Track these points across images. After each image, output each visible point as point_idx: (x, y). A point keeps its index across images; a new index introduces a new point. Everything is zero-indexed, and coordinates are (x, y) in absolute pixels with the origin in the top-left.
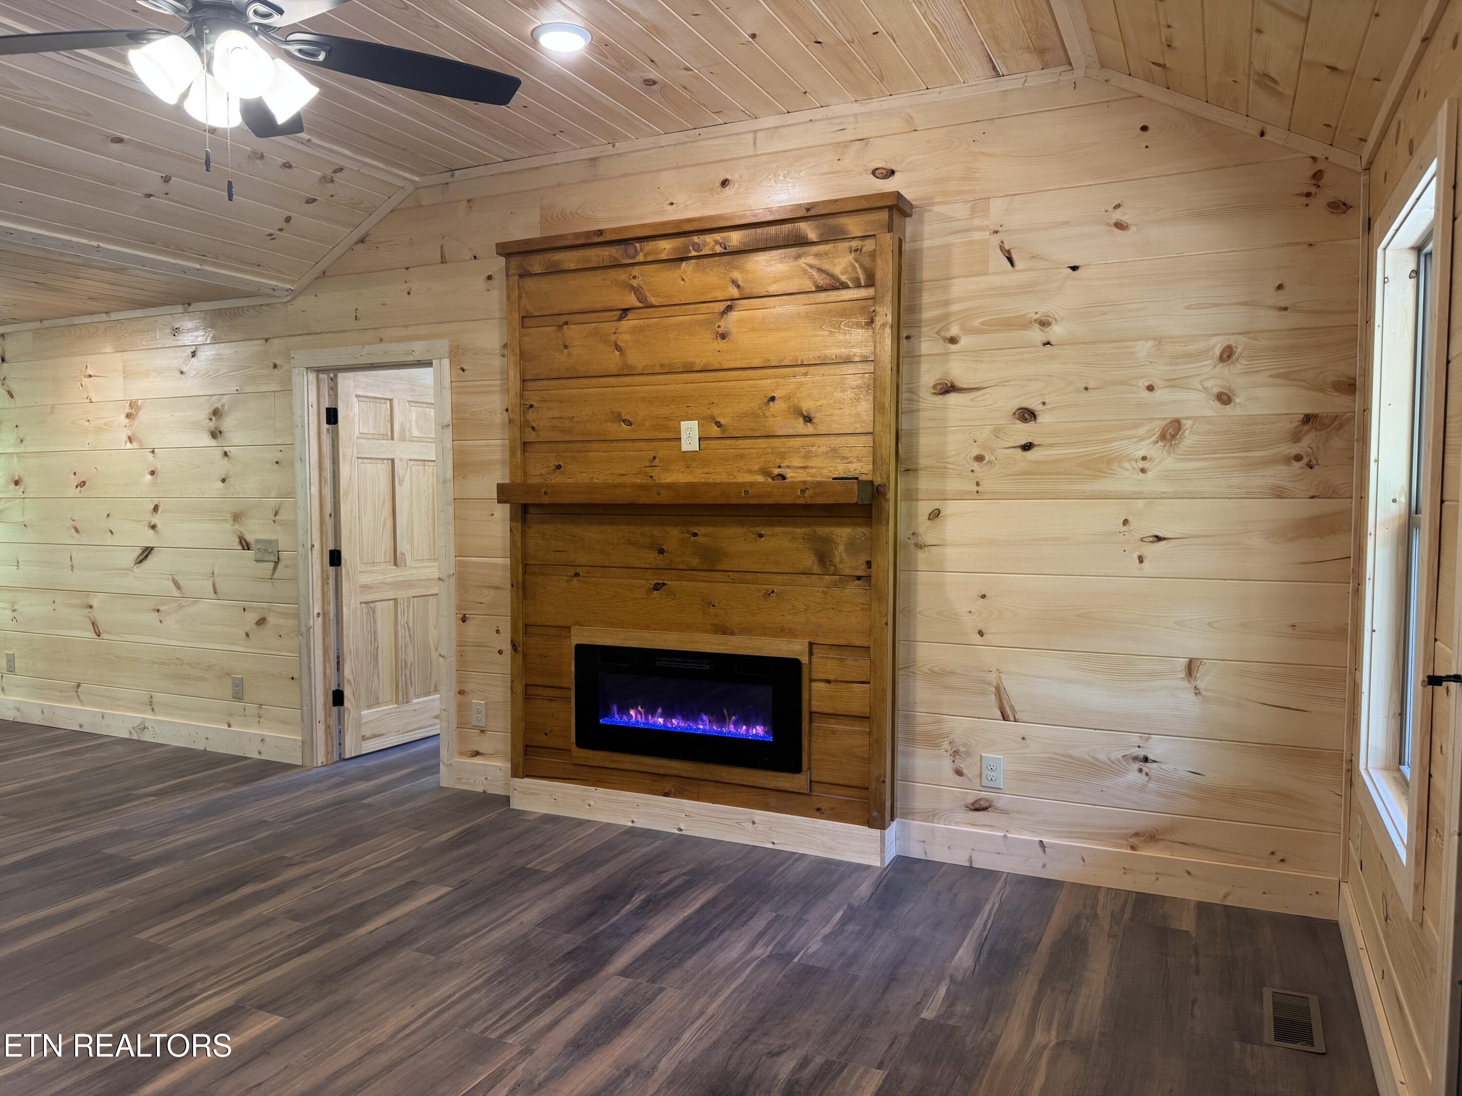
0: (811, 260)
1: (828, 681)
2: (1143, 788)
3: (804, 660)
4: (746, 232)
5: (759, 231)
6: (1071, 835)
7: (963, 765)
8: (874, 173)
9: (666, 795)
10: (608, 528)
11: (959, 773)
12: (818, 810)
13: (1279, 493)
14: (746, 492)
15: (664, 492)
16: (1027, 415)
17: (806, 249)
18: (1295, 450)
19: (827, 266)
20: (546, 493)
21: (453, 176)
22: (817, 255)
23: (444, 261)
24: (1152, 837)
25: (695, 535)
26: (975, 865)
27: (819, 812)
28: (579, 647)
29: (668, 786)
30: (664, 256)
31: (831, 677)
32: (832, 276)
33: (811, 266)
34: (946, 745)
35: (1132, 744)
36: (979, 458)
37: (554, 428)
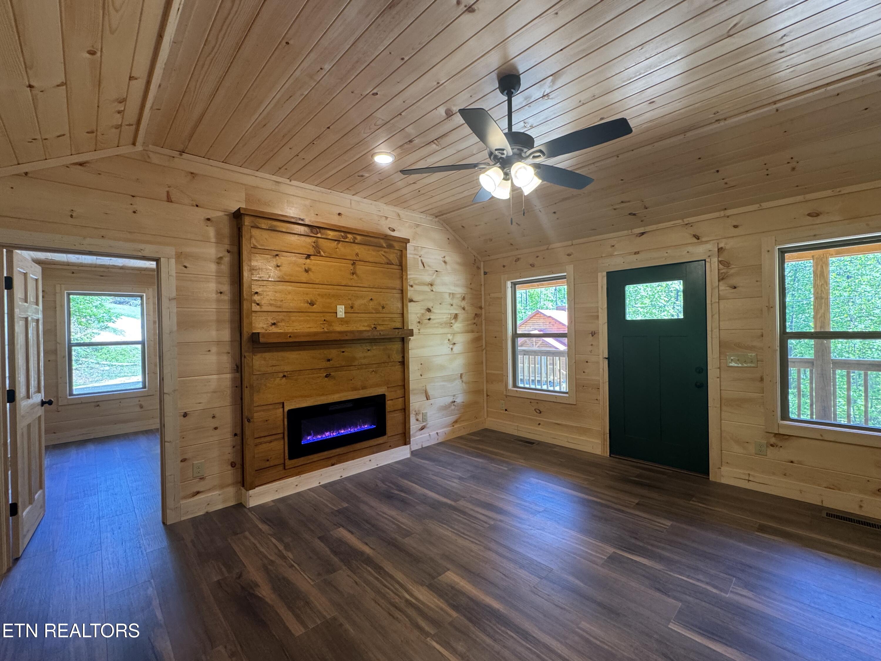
0: (383, 253)
1: (392, 400)
2: (454, 410)
3: (386, 394)
4: (363, 237)
5: (367, 238)
6: (443, 428)
7: (418, 417)
8: (389, 228)
9: (333, 465)
10: (301, 352)
11: (417, 420)
12: (390, 446)
13: (472, 331)
14: (380, 334)
15: (349, 334)
16: (429, 310)
17: (381, 249)
18: (475, 321)
19: (387, 255)
20: (290, 337)
21: (181, 155)
22: (385, 252)
23: (169, 200)
24: (456, 422)
25: (343, 352)
26: (423, 446)
27: (391, 447)
28: (290, 412)
29: (333, 461)
30: (330, 237)
31: (393, 398)
32: (390, 260)
33: (383, 255)
34: (414, 413)
35: (451, 399)
36: (419, 322)
37: (271, 305)
